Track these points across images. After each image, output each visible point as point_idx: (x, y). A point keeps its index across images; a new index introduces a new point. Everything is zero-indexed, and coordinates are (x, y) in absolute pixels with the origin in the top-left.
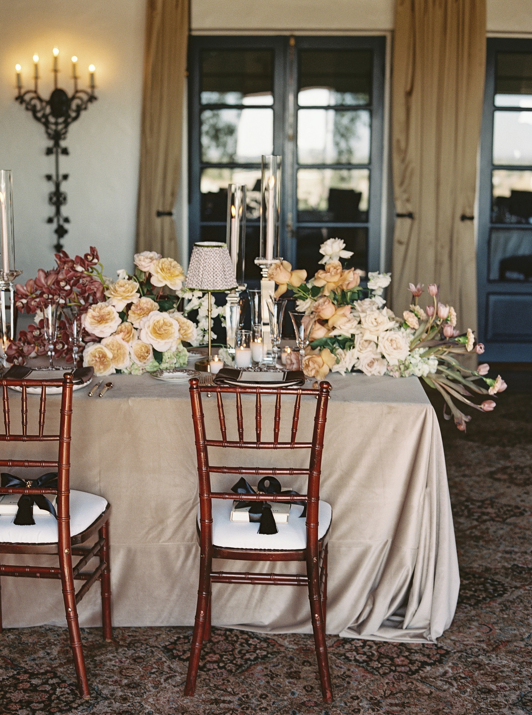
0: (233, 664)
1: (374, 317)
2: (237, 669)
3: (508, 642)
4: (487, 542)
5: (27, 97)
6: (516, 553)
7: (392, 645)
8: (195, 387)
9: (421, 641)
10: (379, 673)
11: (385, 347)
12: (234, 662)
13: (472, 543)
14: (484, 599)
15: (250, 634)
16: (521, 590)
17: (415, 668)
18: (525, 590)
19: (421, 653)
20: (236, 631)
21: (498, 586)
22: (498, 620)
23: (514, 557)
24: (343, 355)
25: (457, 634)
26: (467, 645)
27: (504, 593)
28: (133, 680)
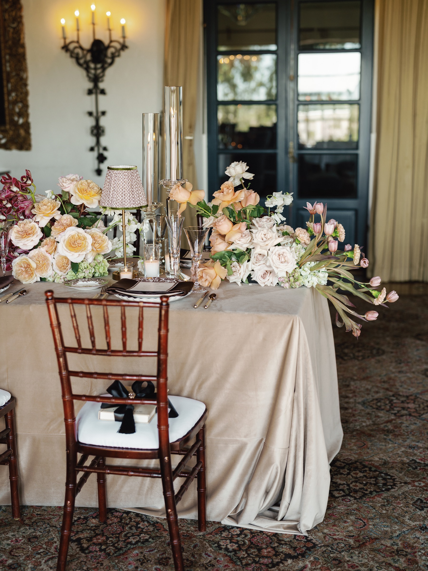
0: (114, 547)
1: (263, 233)
2: (115, 552)
3: (376, 539)
4: (396, 436)
5: (71, 47)
6: (419, 448)
7: (266, 534)
8: (50, 298)
9: (293, 532)
10: (242, 563)
11: (273, 261)
12: (116, 545)
13: (383, 436)
14: (371, 493)
15: (144, 517)
16: (410, 486)
17: (277, 560)
18: (414, 486)
19: (289, 545)
20: (132, 513)
21: (389, 480)
22: (375, 516)
23: (415, 452)
24: (238, 267)
25: (331, 527)
26: (336, 539)
27: (392, 488)
28: (17, 561)
